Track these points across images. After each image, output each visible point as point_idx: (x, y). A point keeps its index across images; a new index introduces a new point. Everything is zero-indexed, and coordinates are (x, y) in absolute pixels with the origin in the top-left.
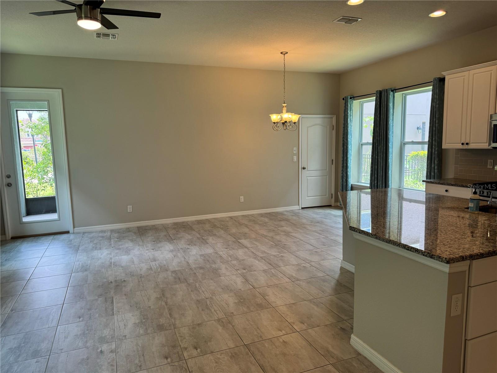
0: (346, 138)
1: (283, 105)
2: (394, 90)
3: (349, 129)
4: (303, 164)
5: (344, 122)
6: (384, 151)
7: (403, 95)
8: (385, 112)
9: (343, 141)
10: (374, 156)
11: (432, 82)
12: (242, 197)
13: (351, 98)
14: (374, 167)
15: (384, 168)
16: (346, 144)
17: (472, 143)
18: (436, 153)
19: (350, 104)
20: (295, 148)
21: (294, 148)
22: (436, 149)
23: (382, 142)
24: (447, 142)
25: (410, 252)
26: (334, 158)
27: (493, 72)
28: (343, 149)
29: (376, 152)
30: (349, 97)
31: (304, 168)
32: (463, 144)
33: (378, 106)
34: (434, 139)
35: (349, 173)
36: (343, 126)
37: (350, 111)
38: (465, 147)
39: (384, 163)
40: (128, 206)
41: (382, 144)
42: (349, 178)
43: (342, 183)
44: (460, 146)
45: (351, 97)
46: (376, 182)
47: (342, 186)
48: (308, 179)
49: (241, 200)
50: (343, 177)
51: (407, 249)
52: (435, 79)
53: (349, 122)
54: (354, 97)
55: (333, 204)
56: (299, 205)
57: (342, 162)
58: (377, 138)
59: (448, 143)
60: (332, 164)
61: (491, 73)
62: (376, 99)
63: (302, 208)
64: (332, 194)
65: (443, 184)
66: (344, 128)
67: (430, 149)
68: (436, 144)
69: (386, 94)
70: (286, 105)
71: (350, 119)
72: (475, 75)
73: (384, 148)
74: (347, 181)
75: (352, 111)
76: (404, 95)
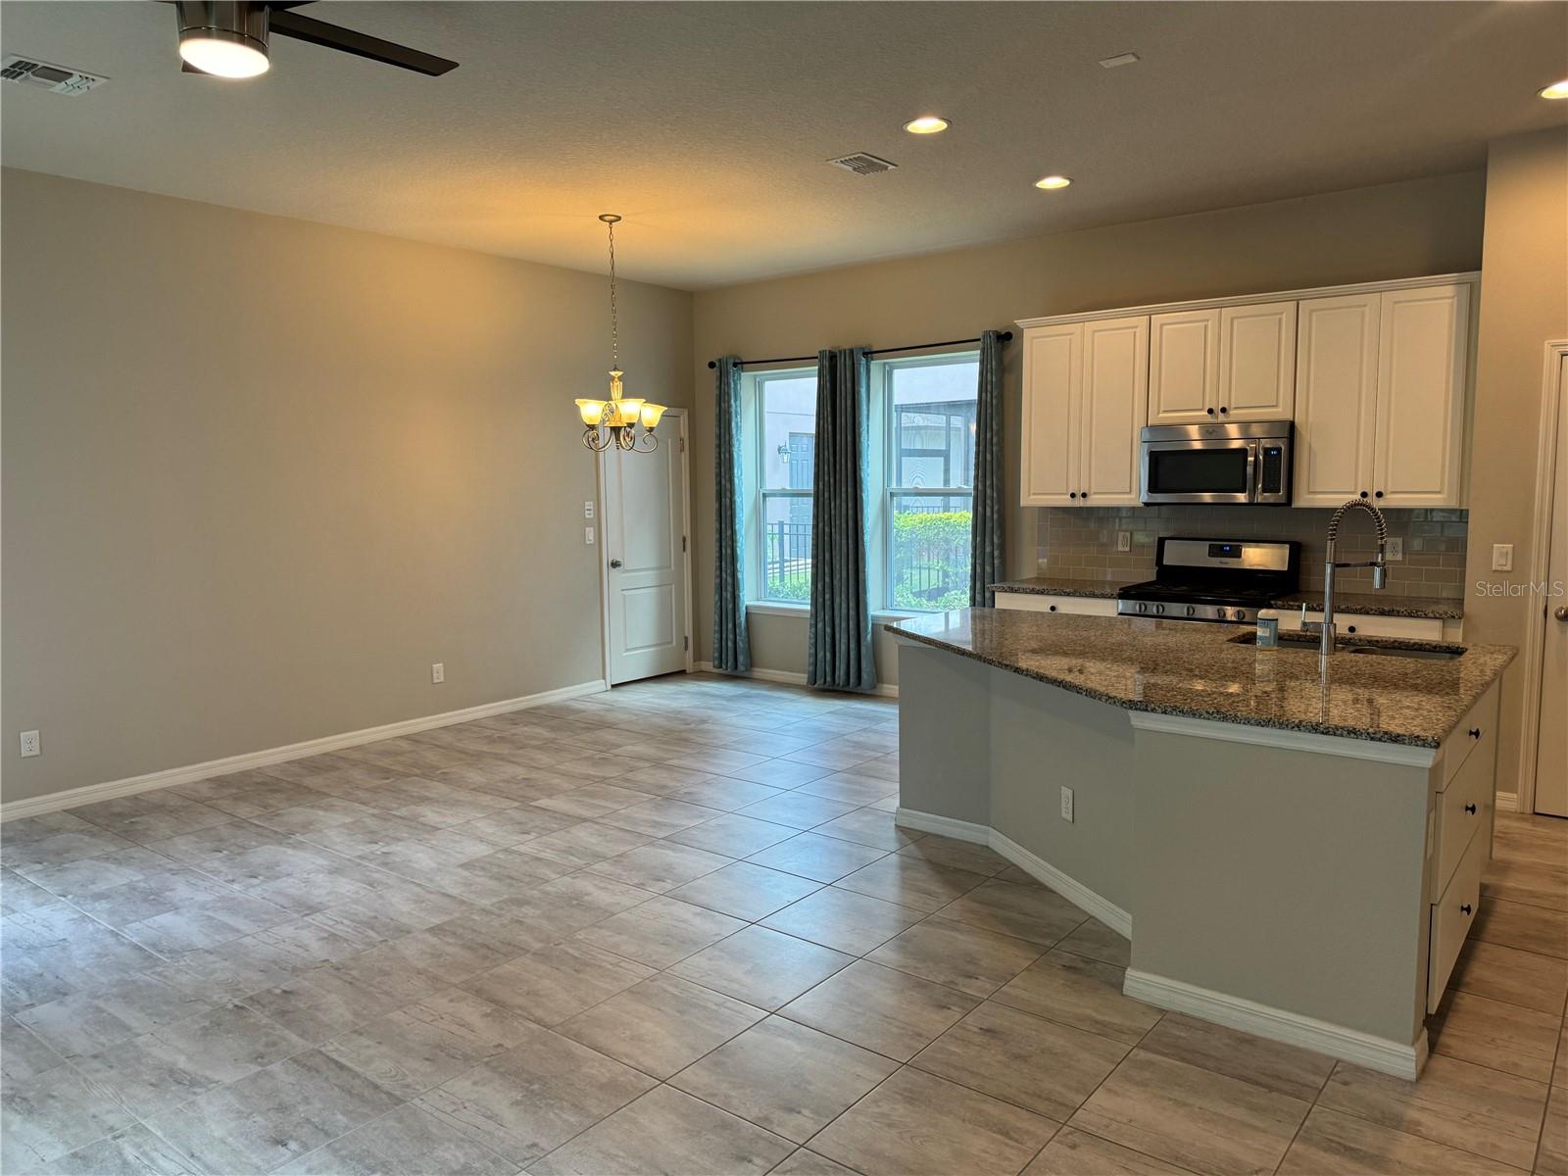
0: (727, 477)
1: (613, 373)
2: (869, 354)
3: (735, 450)
4: (611, 552)
5: (717, 429)
6: (850, 512)
7: (884, 367)
8: (849, 409)
9: (719, 483)
10: (821, 525)
11: (979, 340)
12: (438, 667)
13: (735, 365)
14: (820, 558)
15: (851, 557)
16: (728, 494)
17: (1095, 493)
18: (995, 516)
19: (734, 381)
20: (589, 505)
21: (587, 503)
22: (996, 508)
23: (843, 489)
24: (1032, 492)
25: (1333, 737)
26: (687, 532)
27: (1138, 330)
28: (717, 505)
29: (826, 517)
30: (732, 361)
31: (615, 565)
32: (1073, 495)
33: (827, 392)
34: (988, 483)
35: (740, 576)
36: (714, 442)
37: (736, 401)
38: (1079, 502)
39: (851, 546)
40: (22, 734)
41: (843, 495)
42: (741, 588)
43: (719, 604)
44: (1065, 501)
45: (737, 361)
46: (827, 596)
47: (718, 611)
48: (625, 596)
49: (435, 675)
50: (720, 588)
51: (1323, 733)
52: (986, 334)
53: (734, 431)
54: (742, 363)
55: (689, 667)
56: (604, 678)
57: (718, 544)
58: (826, 478)
59: (1034, 494)
60: (684, 550)
61: (1135, 333)
62: (819, 370)
63: (613, 686)
64: (686, 638)
65: (1042, 593)
66: (719, 446)
67: (980, 508)
68: (995, 495)
69: (851, 363)
70: (620, 373)
71: (737, 423)
72: (1096, 334)
73: (850, 505)
74: (735, 598)
75: (738, 402)
76: (887, 368)
